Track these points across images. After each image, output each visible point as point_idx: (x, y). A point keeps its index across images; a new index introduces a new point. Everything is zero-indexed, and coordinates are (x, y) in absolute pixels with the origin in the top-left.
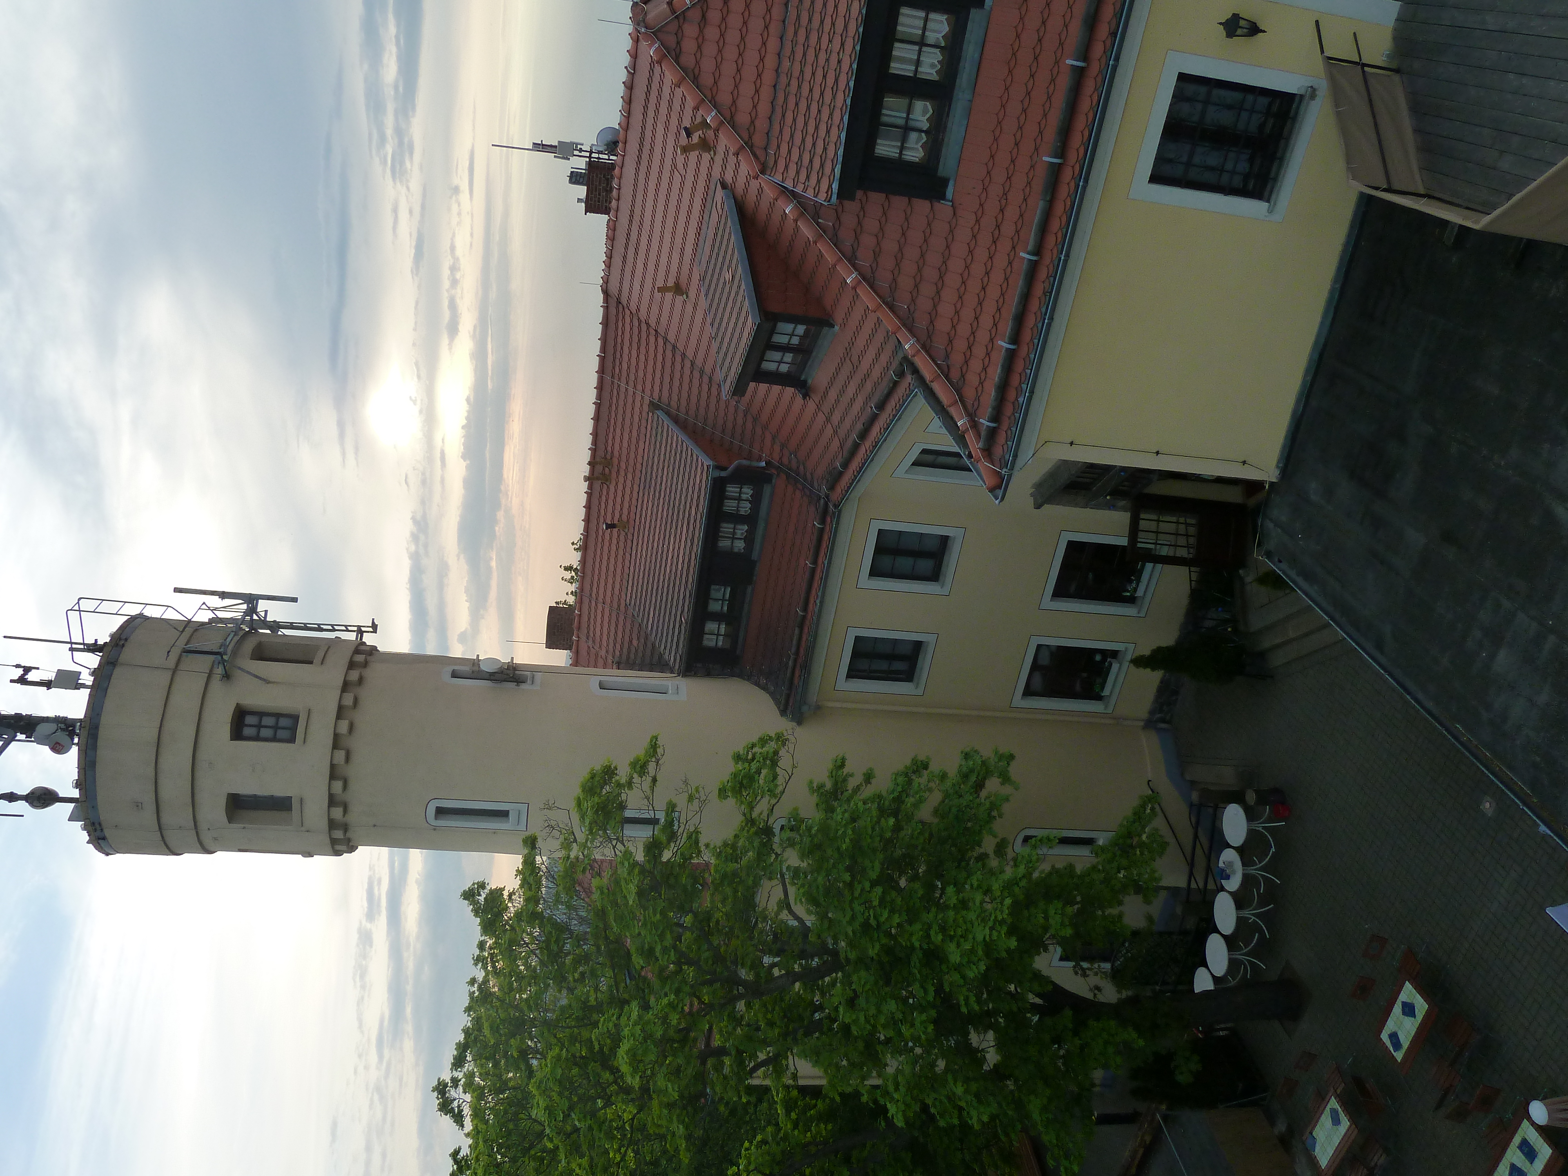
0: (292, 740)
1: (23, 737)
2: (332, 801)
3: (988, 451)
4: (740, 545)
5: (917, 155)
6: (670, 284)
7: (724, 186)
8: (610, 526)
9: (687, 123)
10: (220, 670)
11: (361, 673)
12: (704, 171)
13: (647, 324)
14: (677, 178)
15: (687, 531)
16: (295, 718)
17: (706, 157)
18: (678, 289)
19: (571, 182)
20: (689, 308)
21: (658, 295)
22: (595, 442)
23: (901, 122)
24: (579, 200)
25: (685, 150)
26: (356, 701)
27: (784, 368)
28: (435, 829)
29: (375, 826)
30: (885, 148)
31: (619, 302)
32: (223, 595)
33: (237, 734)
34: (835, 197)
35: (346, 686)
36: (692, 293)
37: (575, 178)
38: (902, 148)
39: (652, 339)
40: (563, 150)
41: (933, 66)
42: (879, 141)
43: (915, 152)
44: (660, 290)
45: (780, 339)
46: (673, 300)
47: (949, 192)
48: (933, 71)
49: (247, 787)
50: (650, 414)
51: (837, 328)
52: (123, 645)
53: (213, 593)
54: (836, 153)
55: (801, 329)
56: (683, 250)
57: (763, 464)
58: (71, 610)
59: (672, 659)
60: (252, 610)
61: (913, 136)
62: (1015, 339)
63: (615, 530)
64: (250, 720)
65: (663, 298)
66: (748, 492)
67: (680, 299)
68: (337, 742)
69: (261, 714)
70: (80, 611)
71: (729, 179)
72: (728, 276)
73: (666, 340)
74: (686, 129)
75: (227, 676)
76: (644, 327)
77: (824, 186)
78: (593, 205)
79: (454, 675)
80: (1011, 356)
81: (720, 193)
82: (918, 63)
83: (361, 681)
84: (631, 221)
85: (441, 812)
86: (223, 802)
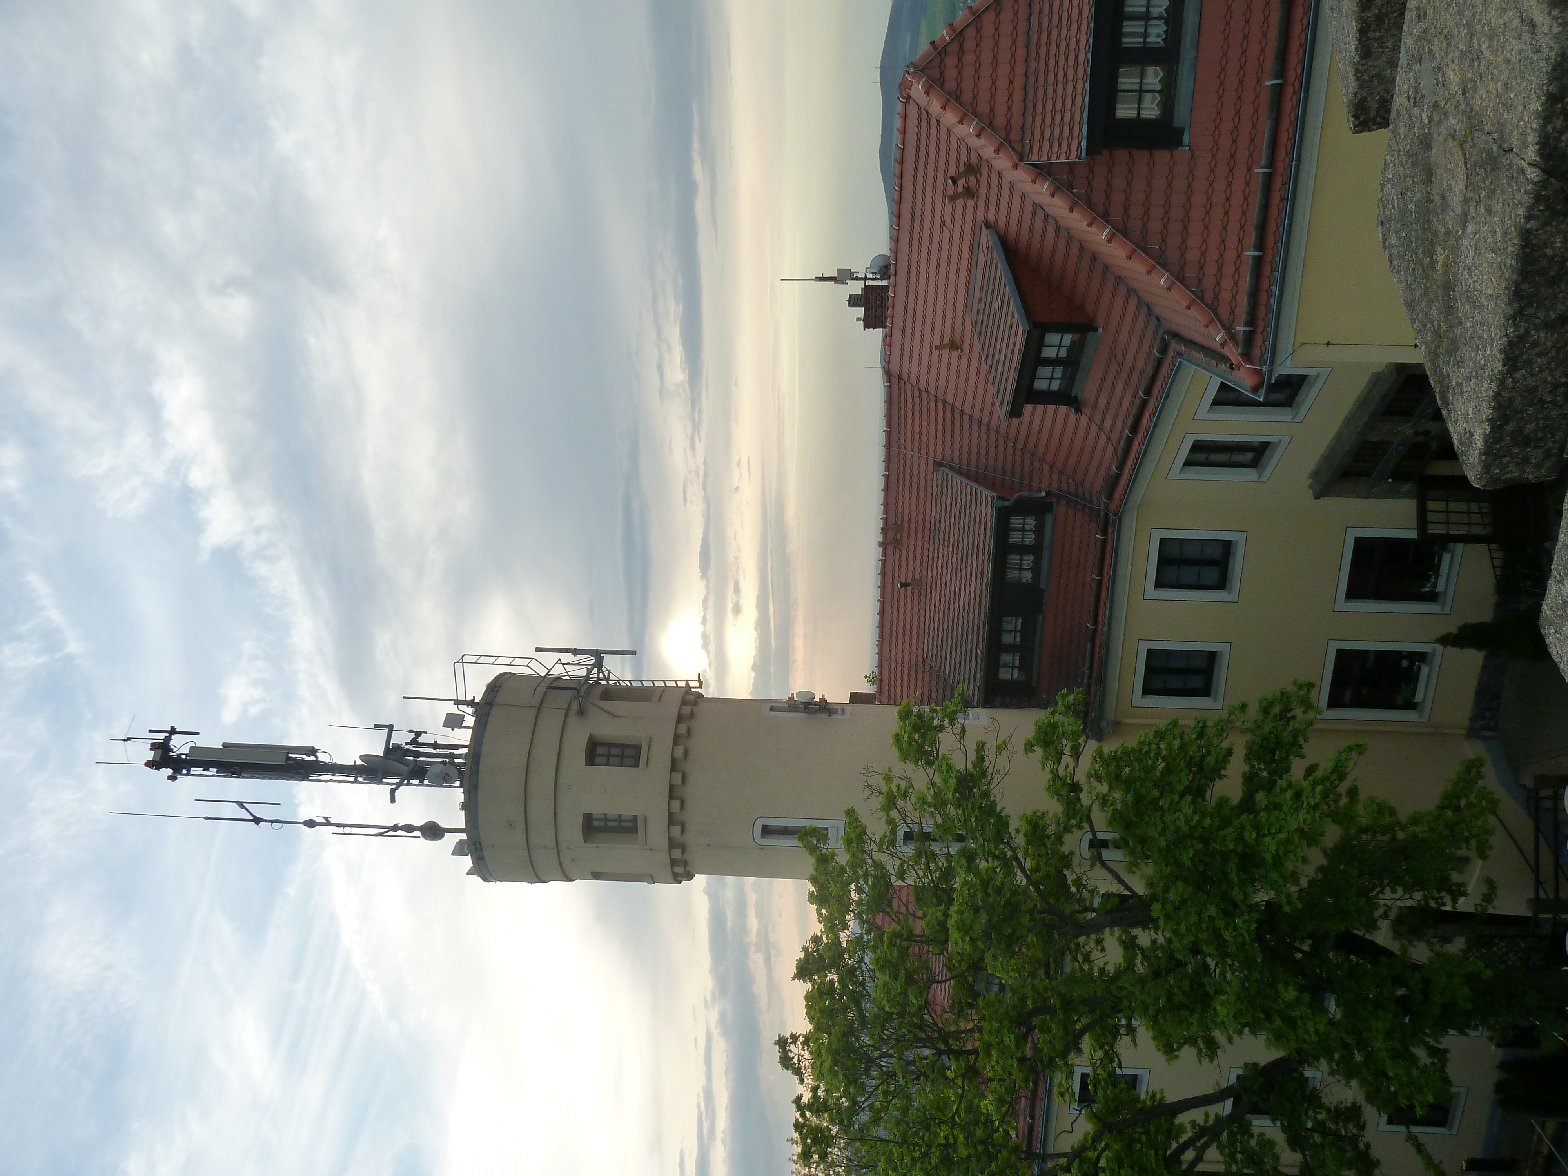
0: (637, 765)
1: (417, 782)
2: (672, 820)
3: (1247, 356)
4: (1027, 575)
5: (1153, 113)
6: (946, 341)
7: (988, 226)
8: (905, 585)
9: (952, 172)
10: (575, 706)
11: (692, 709)
12: (969, 217)
13: (927, 391)
14: (946, 234)
15: (977, 565)
16: (638, 748)
17: (971, 203)
18: (954, 345)
19: (850, 305)
20: (964, 361)
21: (936, 353)
22: (886, 512)
23: (1137, 87)
24: (858, 319)
25: (953, 199)
26: (689, 731)
27: (1055, 385)
28: (762, 849)
29: (708, 845)
30: (1125, 111)
31: (900, 378)
32: (575, 652)
33: (591, 760)
34: (1084, 153)
35: (680, 719)
36: (966, 347)
37: (853, 301)
38: (1139, 109)
39: (932, 404)
40: (843, 276)
41: (1159, 35)
42: (1118, 106)
43: (1151, 110)
44: (937, 348)
45: (1049, 353)
46: (950, 355)
47: (1186, 140)
48: (1160, 40)
49: (598, 809)
50: (935, 473)
51: (1100, 330)
52: (498, 691)
53: (567, 651)
54: (1082, 116)
55: (1068, 339)
56: (955, 304)
57: (1043, 494)
58: (458, 662)
59: (971, 692)
60: (599, 664)
61: (1148, 97)
62: (1260, 245)
63: (909, 588)
64: (600, 750)
65: (940, 356)
66: (1031, 522)
67: (955, 354)
68: (674, 766)
69: (610, 745)
70: (463, 662)
71: (991, 218)
72: (996, 305)
73: (945, 402)
74: (951, 178)
75: (581, 712)
76: (924, 395)
77: (1074, 147)
78: (869, 322)
79: (772, 709)
80: (1258, 263)
81: (985, 232)
82: (1146, 35)
83: (692, 715)
84: (907, 293)
85: (767, 831)
86: (579, 821)
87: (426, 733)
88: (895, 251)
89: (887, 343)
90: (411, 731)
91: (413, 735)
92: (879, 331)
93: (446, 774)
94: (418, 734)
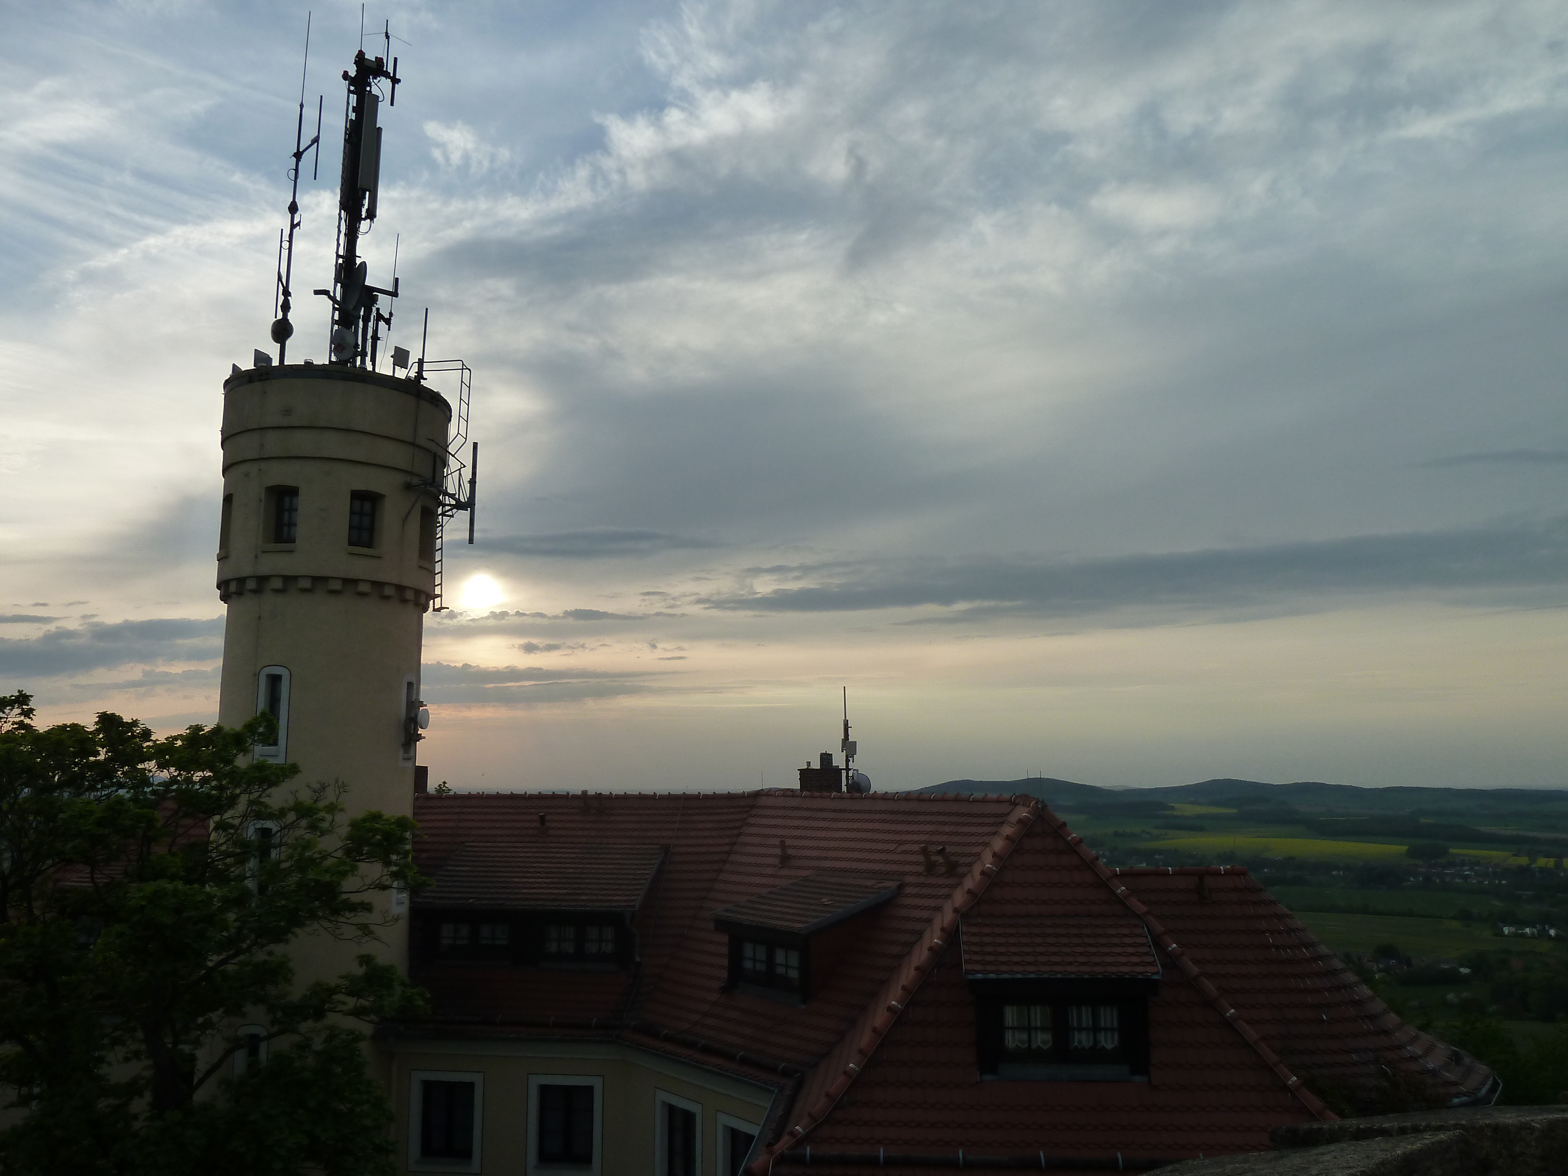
0: (351, 543)
1: (336, 317)
2: (289, 580)
3: (782, 1160)
4: (553, 947)
5: (1010, 1043)
6: (790, 852)
7: (901, 887)
8: (542, 820)
9: (949, 849)
10: (415, 481)
11: (411, 601)
12: (907, 868)
13: (740, 834)
14: (892, 847)
15: (563, 894)
16: (369, 545)
17: (920, 869)
18: (785, 860)
19: (822, 755)
20: (770, 871)
21: (776, 841)
22: (618, 797)
23: (1033, 1024)
24: (809, 763)
25: (924, 851)
26: (387, 598)
27: (748, 964)
28: (255, 675)
29: (260, 618)
30: (1010, 1015)
31: (752, 807)
32: (473, 482)
33: (357, 496)
34: (970, 977)
35: (400, 588)
36: (784, 872)
37: (826, 758)
38: (1013, 1028)
39: (727, 841)
40: (849, 747)
41: (1080, 1042)
42: (1015, 1008)
43: (1012, 1040)
44: (782, 842)
45: (780, 956)
46: (775, 856)
47: (988, 1077)
48: (1076, 1044)
49: (305, 504)
50: (658, 846)
52: (432, 403)
53: (474, 473)
54: (1004, 972)
55: (794, 974)
56: (826, 858)
57: (638, 959)
59: (427, 894)
60: (459, 506)
61: (1024, 1036)
62: (890, 1162)
63: (538, 825)
64: (367, 506)
65: (774, 846)
66: (608, 948)
67: (776, 861)
68: (350, 582)
69: (373, 516)
70: (462, 369)
71: (909, 890)
72: (825, 900)
73: (729, 853)
74: (944, 849)
75: (408, 487)
76: (735, 832)
77: (978, 967)
78: (806, 774)
79: (410, 685)
80: (872, 1162)
81: (893, 884)
82: (1080, 1029)
83: (404, 601)
84: (834, 811)
85: (275, 681)
86: (290, 482)
87: (389, 330)
88: (875, 797)
89: (787, 793)
90: (391, 314)
91: (387, 316)
92: (797, 785)
93: (344, 348)
94: (388, 322)
